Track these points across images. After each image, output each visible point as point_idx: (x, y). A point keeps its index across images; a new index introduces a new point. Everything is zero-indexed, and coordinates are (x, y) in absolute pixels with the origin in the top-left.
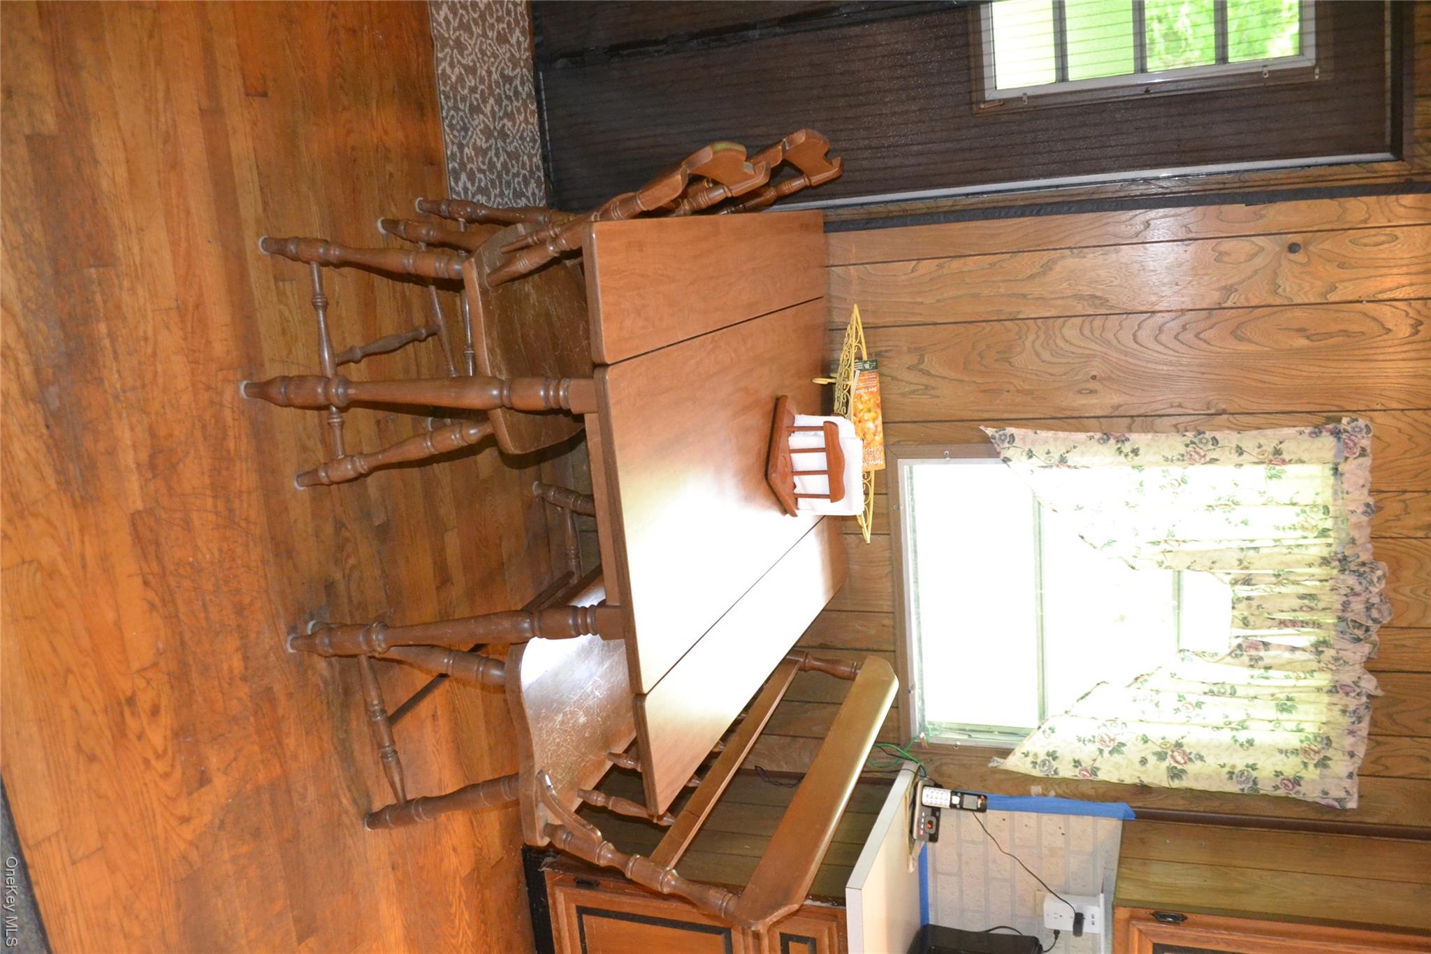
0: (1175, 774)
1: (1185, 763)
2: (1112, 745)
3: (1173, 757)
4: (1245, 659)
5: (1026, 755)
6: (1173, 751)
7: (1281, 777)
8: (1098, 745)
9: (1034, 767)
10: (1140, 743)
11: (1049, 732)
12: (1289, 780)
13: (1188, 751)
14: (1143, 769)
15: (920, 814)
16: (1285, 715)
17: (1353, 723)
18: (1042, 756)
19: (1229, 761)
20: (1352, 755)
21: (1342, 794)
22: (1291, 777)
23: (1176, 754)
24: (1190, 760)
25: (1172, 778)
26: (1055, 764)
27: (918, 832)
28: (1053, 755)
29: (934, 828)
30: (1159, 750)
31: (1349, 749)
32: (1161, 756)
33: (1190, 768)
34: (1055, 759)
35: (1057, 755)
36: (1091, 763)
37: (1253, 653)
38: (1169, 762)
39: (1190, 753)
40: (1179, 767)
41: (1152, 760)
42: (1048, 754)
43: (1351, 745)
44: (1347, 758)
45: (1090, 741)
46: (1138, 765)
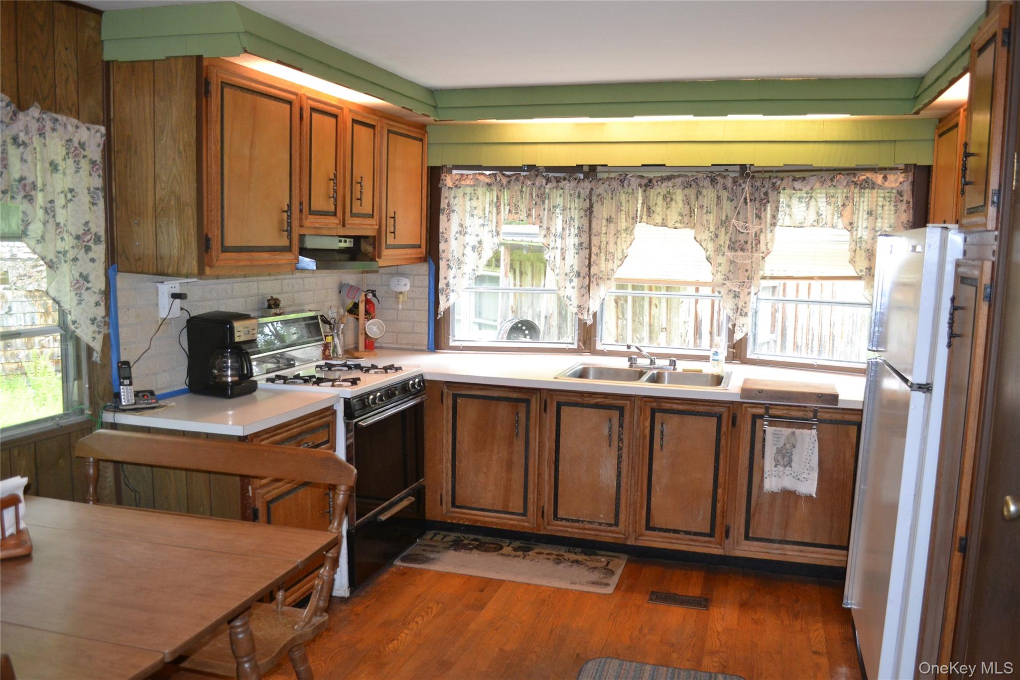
0: (97, 240)
1: (91, 233)
2: (82, 281)
3: (88, 241)
4: (33, 193)
5: (94, 338)
6: (84, 241)
7: (92, 172)
8: (83, 291)
9: (101, 332)
10: (79, 263)
11: (76, 325)
12: (93, 167)
13: (83, 231)
14: (97, 260)
15: (141, 404)
16: (60, 168)
17: (60, 124)
18: (94, 328)
19: (87, 206)
20: (77, 127)
21: (98, 135)
22: (91, 166)
23: (85, 239)
24: (89, 230)
25: (101, 242)
26: (99, 319)
27: (154, 403)
28: (93, 321)
29: (146, 393)
30: (83, 250)
31: (74, 128)
32: (88, 249)
33: (94, 229)
34: (95, 319)
35: (93, 317)
36: (97, 295)
37: (28, 188)
38: (91, 244)
39: (84, 230)
40: (94, 237)
41: (91, 255)
42: (93, 323)
43: (72, 126)
44: (79, 130)
45: (80, 297)
46: (96, 264)
